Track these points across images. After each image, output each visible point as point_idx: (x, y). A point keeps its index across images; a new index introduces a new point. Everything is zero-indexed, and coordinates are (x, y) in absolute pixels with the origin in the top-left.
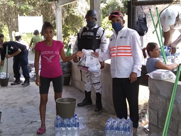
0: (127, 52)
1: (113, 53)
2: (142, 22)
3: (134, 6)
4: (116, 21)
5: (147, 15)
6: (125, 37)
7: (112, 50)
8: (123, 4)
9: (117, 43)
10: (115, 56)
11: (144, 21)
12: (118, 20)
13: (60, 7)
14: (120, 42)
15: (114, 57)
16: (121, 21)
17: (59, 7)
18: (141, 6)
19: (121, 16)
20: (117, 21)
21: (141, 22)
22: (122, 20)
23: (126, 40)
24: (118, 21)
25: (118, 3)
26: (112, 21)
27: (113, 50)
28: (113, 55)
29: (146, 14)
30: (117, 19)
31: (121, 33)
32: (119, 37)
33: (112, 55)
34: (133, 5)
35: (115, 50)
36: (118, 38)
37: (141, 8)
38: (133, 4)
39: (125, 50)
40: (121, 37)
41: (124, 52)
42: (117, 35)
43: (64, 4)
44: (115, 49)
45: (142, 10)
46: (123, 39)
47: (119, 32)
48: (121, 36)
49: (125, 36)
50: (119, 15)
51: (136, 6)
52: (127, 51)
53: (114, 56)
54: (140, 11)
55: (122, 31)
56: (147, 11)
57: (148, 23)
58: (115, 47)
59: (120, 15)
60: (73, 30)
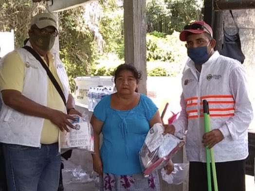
0: (222, 108)
1: (191, 110)
2: (231, 42)
3: (217, 11)
4: (195, 42)
5: (241, 30)
6: (219, 77)
7: (189, 105)
8: (169, 10)
9: (200, 88)
10: (197, 116)
11: (236, 41)
12: (200, 40)
13: (56, 13)
14: (208, 88)
15: (193, 119)
16: (206, 42)
17: (54, 14)
18: (231, 12)
19: (207, 31)
20: (198, 43)
21: (229, 43)
22: (208, 40)
23: (219, 83)
24: (201, 42)
25: (159, 8)
26: (187, 43)
27: (191, 104)
28: (191, 114)
29: (239, 27)
30: (197, 38)
31: (207, 67)
32: (205, 76)
33: (189, 115)
34: (215, 9)
35: (196, 104)
36: (202, 78)
37: (230, 15)
38: (215, 6)
39: (219, 104)
40: (209, 77)
41: (214, 108)
42: (200, 72)
43: (65, 7)
44: (194, 101)
45: (232, 18)
46: (213, 80)
47: (203, 66)
48: (209, 74)
49: (217, 74)
50: (203, 29)
51: (221, 10)
52: (221, 105)
53: (194, 117)
54: (228, 20)
55: (209, 64)
56: (242, 22)
57: (243, 45)
58: (197, 98)
59: (205, 30)
60: (73, 61)
